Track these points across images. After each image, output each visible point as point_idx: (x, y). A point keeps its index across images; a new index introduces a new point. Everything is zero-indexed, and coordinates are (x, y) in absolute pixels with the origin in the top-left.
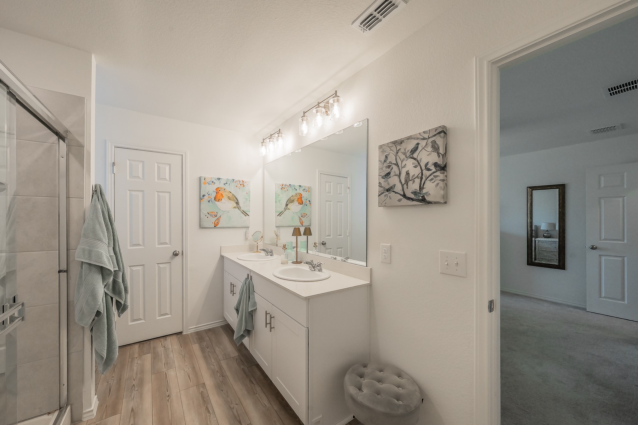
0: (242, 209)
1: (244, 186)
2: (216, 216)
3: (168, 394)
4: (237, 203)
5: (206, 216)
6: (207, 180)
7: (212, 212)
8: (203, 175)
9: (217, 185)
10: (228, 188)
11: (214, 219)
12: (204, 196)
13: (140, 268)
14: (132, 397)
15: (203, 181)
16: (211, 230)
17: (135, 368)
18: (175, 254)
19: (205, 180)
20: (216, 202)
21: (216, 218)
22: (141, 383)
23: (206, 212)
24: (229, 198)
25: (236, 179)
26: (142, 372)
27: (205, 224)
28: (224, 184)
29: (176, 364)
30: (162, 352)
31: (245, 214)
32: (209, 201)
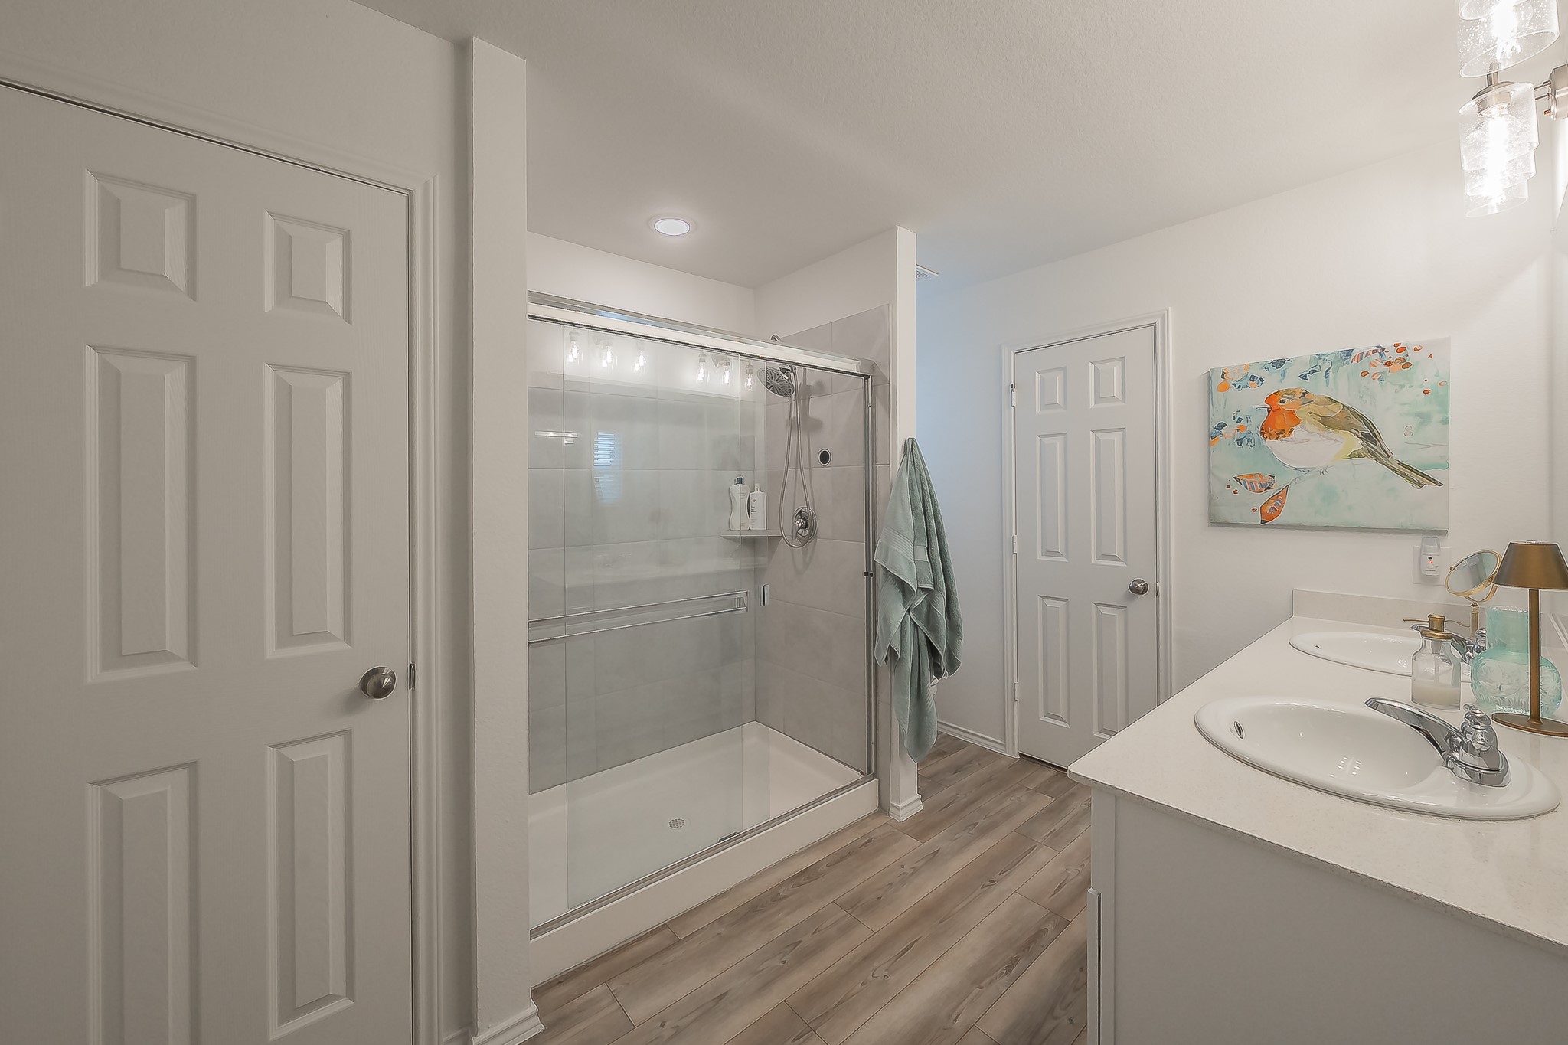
0: (1397, 456)
1: (1407, 365)
2: (1269, 488)
3: (997, 876)
4: (1370, 437)
5: (1229, 487)
6: (1233, 377)
7: (1252, 476)
8: (1219, 365)
9: (1272, 383)
10: (1318, 388)
11: (1260, 499)
12: (1220, 427)
13: (1059, 605)
14: (956, 837)
15: (1217, 380)
16: (1254, 532)
17: (1008, 802)
18: (1138, 590)
19: (1223, 377)
20: (1269, 443)
21: (1268, 494)
22: (984, 831)
23: (1228, 477)
24: (1326, 422)
25: (1359, 346)
26: (1008, 815)
27: (1227, 514)
28: (1304, 377)
29: (1070, 848)
30: (1075, 811)
31: (1417, 476)
32: (1240, 442)
